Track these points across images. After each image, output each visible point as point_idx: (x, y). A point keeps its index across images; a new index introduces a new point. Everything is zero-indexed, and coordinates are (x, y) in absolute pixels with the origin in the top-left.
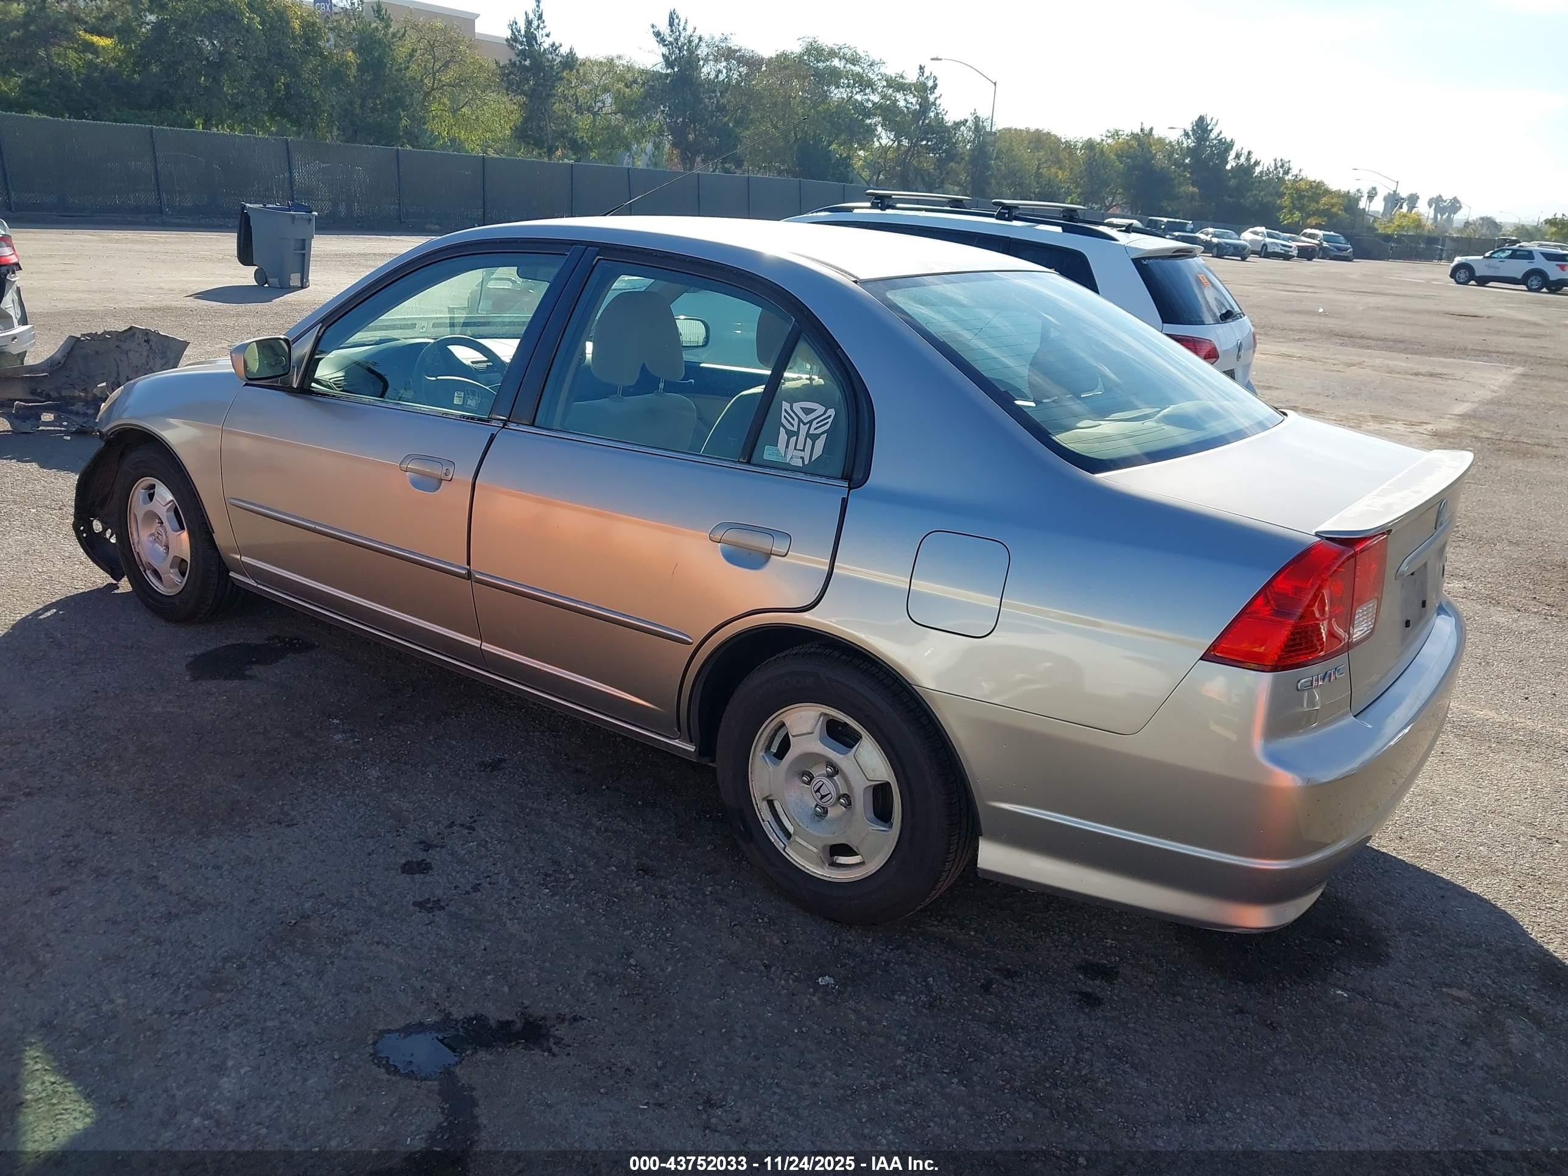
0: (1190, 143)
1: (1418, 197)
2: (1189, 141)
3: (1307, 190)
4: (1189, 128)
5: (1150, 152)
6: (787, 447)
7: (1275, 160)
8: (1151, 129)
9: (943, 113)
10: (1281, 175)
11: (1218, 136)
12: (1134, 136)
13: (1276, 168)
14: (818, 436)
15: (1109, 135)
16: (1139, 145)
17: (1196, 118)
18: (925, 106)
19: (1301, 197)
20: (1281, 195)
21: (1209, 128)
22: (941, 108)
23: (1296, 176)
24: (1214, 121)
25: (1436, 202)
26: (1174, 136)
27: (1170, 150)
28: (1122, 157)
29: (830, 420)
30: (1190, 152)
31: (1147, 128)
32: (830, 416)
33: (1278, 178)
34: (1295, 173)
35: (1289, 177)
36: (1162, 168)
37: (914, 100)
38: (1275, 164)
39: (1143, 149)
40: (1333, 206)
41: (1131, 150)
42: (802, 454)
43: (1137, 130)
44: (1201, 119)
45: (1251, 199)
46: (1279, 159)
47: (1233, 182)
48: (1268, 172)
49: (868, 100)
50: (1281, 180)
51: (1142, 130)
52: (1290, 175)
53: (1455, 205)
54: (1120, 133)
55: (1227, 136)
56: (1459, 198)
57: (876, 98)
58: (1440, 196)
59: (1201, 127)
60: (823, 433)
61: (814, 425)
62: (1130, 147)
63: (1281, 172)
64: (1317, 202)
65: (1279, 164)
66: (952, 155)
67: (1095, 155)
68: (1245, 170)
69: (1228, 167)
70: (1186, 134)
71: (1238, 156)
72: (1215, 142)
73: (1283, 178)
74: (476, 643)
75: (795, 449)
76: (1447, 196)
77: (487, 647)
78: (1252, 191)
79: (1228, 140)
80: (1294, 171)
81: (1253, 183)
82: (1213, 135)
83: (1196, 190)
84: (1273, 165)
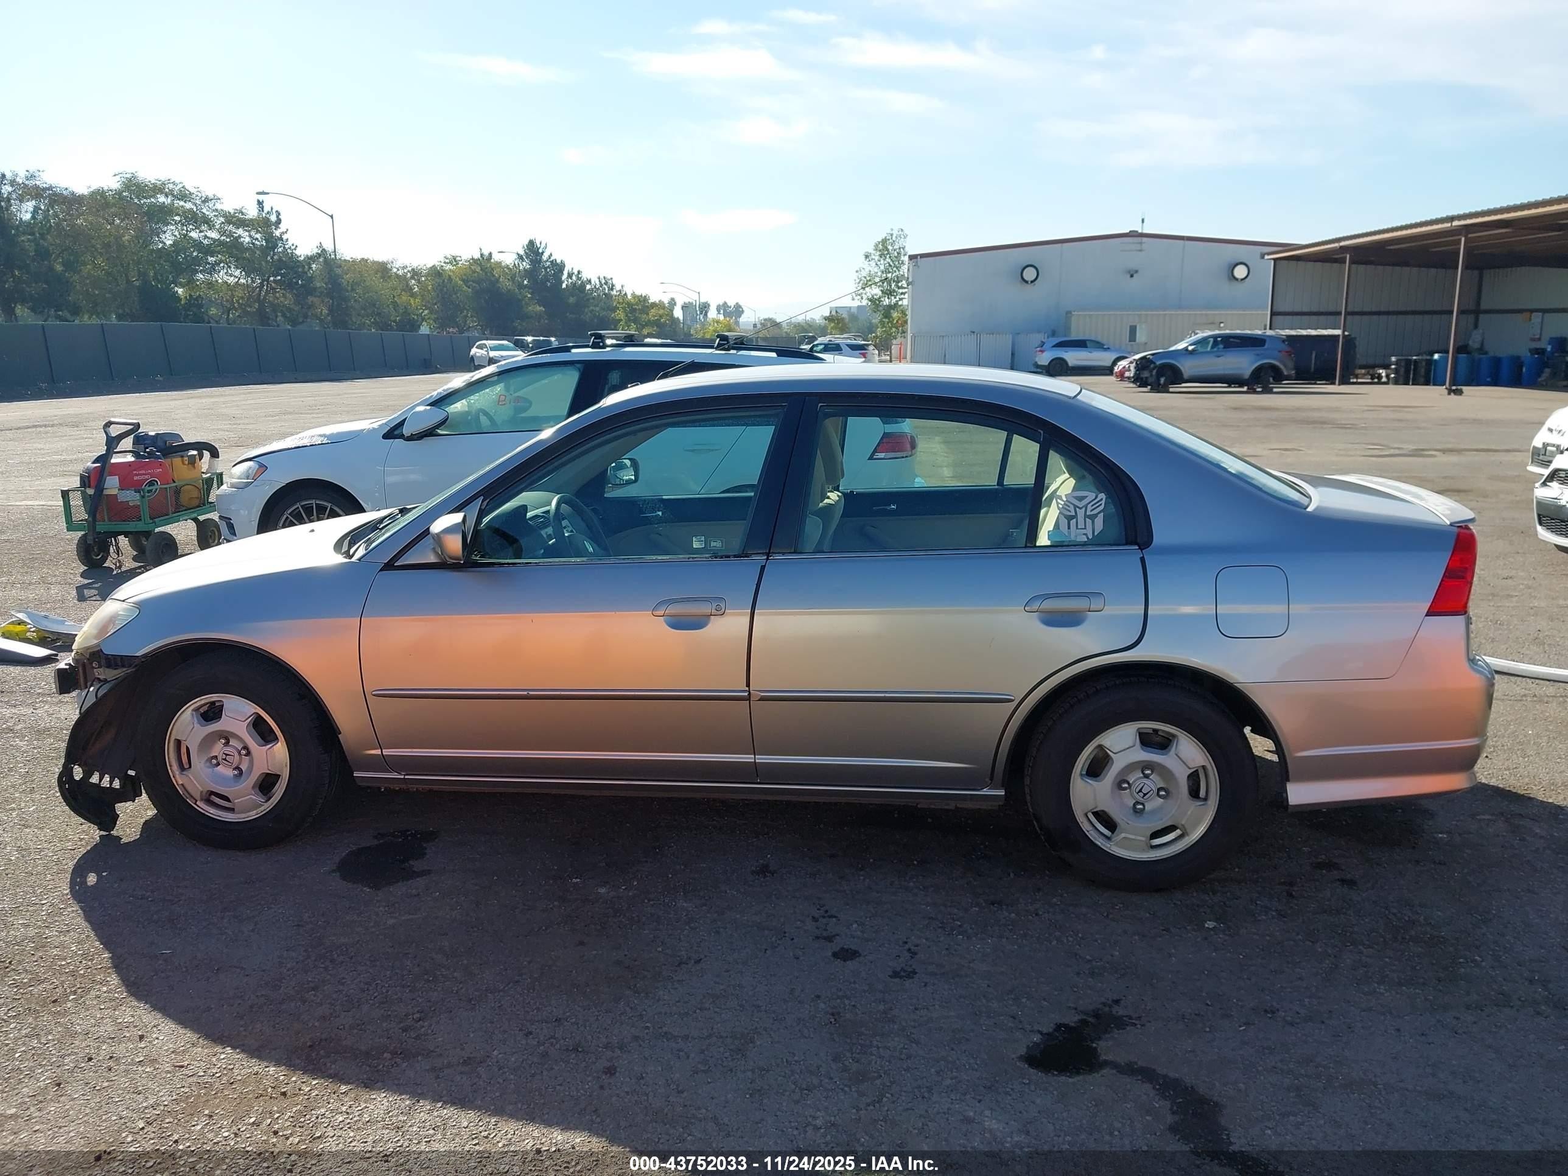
0: (526, 265)
1: (709, 305)
2: (524, 263)
3: (637, 304)
4: (522, 253)
5: (494, 276)
6: (1069, 528)
7: (599, 278)
8: (490, 254)
9: (293, 247)
10: (607, 291)
11: (550, 258)
12: (475, 261)
13: (601, 285)
14: (1096, 515)
15: (447, 261)
16: (481, 270)
17: (527, 242)
18: (272, 242)
19: (633, 310)
20: (614, 309)
21: (540, 251)
22: (290, 243)
23: (620, 291)
24: (543, 245)
25: (723, 308)
26: (509, 259)
27: (511, 273)
28: (468, 281)
29: (1103, 502)
30: (528, 273)
31: (486, 253)
32: (1102, 499)
33: (605, 294)
34: (618, 289)
35: (614, 293)
36: (509, 290)
37: (258, 236)
38: (600, 282)
39: (486, 273)
40: (661, 316)
41: (476, 275)
42: (1084, 531)
43: (477, 256)
44: (531, 243)
45: (589, 314)
46: (602, 277)
47: (572, 300)
48: (596, 289)
49: (206, 237)
50: (608, 296)
51: (482, 255)
52: (615, 291)
53: (738, 310)
54: (458, 259)
55: (558, 257)
56: (741, 304)
57: (214, 235)
58: (725, 303)
59: (533, 251)
60: (1099, 513)
61: (1089, 507)
62: (474, 272)
63: (607, 289)
64: (648, 314)
65: (603, 281)
66: (309, 289)
67: (444, 281)
68: (579, 288)
69: (564, 286)
70: (520, 257)
71: (570, 276)
72: (548, 263)
73: (610, 294)
74: (749, 758)
75: (1077, 528)
76: (731, 303)
77: (761, 759)
78: (588, 307)
79: (559, 261)
80: (618, 287)
81: (588, 300)
82: (545, 257)
83: (542, 308)
84: (598, 283)
